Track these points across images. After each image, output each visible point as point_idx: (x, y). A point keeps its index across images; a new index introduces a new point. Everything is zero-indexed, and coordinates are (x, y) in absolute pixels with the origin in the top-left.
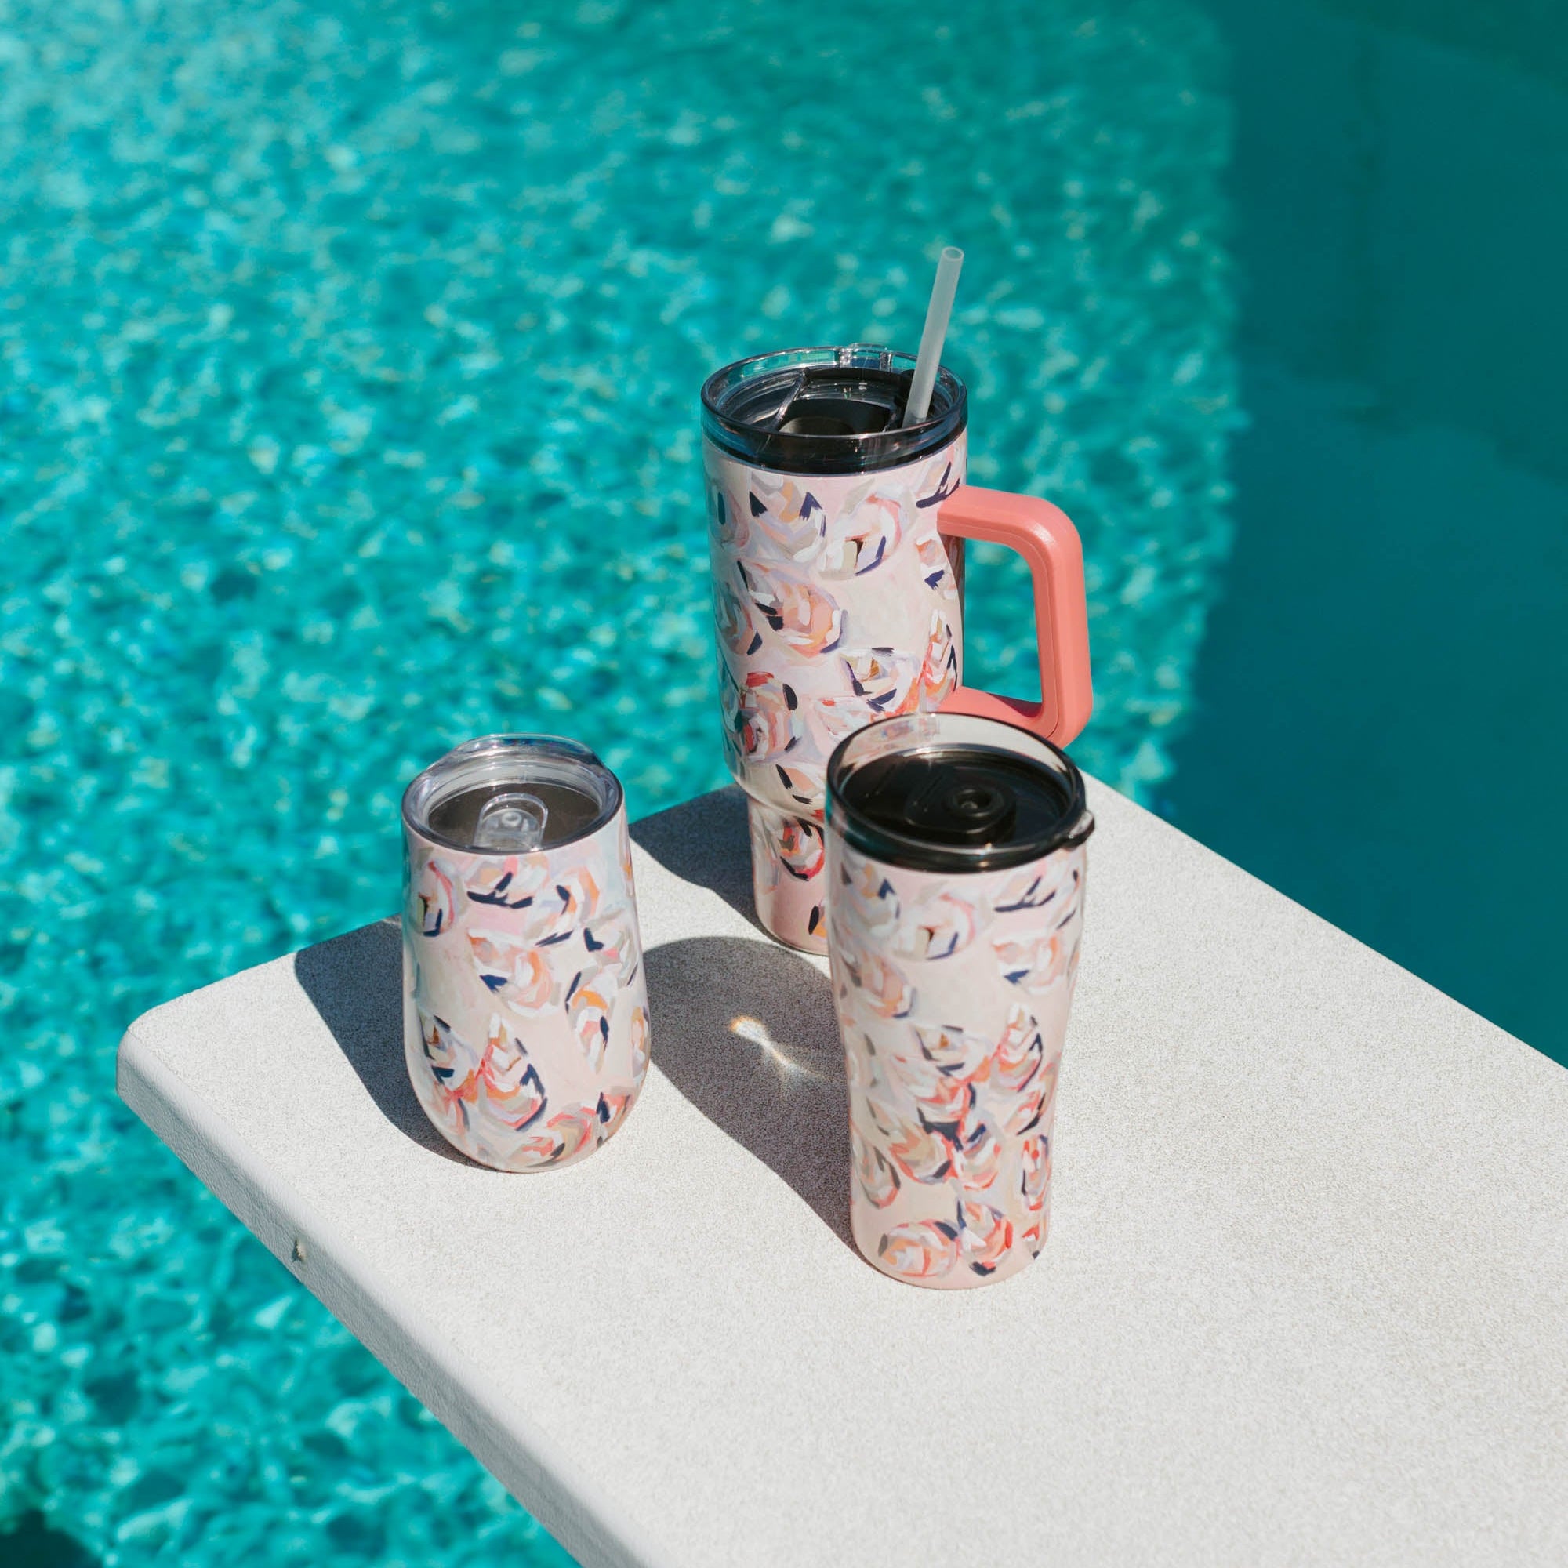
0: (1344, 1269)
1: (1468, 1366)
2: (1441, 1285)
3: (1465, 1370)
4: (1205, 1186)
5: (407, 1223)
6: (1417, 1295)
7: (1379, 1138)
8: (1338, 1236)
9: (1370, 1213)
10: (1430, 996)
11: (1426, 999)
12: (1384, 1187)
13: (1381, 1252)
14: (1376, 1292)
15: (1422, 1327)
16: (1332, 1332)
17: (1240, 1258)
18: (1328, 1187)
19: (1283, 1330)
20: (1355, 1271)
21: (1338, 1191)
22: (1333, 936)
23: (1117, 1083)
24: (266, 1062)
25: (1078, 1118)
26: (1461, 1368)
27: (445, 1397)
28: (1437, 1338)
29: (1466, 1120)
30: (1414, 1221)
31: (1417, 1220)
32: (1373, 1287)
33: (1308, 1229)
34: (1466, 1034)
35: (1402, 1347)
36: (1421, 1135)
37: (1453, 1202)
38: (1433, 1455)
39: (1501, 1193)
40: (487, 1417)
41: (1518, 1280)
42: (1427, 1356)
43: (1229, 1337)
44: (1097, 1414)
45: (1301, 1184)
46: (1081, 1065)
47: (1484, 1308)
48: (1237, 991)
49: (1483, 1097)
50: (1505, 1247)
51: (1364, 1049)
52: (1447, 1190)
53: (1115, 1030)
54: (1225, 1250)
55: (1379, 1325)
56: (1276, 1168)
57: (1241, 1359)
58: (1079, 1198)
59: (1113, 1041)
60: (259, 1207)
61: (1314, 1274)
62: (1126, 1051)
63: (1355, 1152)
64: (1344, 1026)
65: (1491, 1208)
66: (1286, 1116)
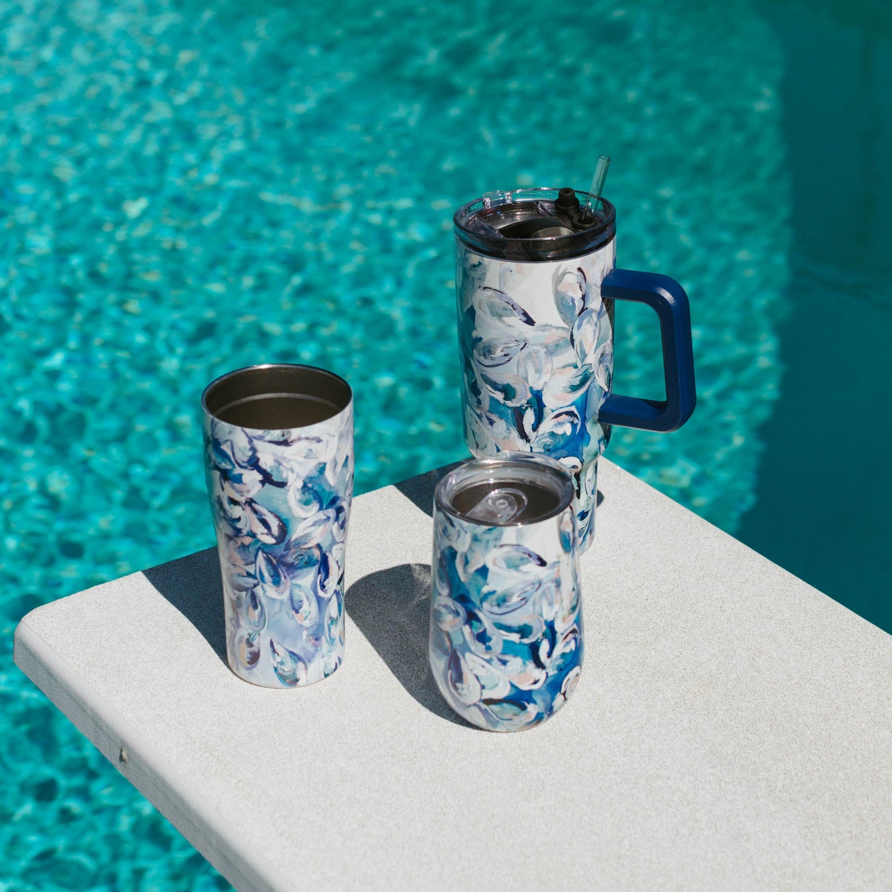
0: (779, 774)
1: (854, 833)
2: (840, 784)
3: (851, 836)
4: (695, 723)
5: (191, 738)
6: (824, 790)
7: (805, 696)
8: (777, 754)
9: (797, 741)
10: (843, 612)
11: (840, 614)
12: (807, 726)
13: (803, 764)
14: (798, 788)
15: (826, 810)
16: (769, 812)
17: (714, 767)
18: (771, 725)
19: (738, 810)
20: (786, 775)
21: (778, 728)
22: (783, 575)
23: (642, 661)
24: (107, 640)
25: (617, 682)
26: (849, 835)
27: (211, 845)
28: (836, 817)
29: (861, 687)
30: (825, 746)
31: (827, 746)
32: (797, 785)
33: (758, 750)
34: (864, 635)
35: (813, 822)
36: (832, 695)
37: (850, 735)
38: (828, 885)
39: (880, 730)
40: (237, 856)
41: (888, 782)
42: (828, 827)
43: (704, 814)
44: (619, 858)
45: (755, 723)
46: (620, 650)
47: (865, 799)
48: (721, 607)
49: (872, 673)
50: (880, 763)
51: (799, 643)
52: (846, 728)
53: (643, 630)
54: (705, 762)
55: (799, 808)
56: (740, 713)
57: (711, 827)
58: (615, 730)
59: (641, 636)
60: (99, 729)
61: (760, 777)
62: (649, 642)
63: (790, 705)
64: (787, 629)
65: (874, 739)
66: (748, 682)
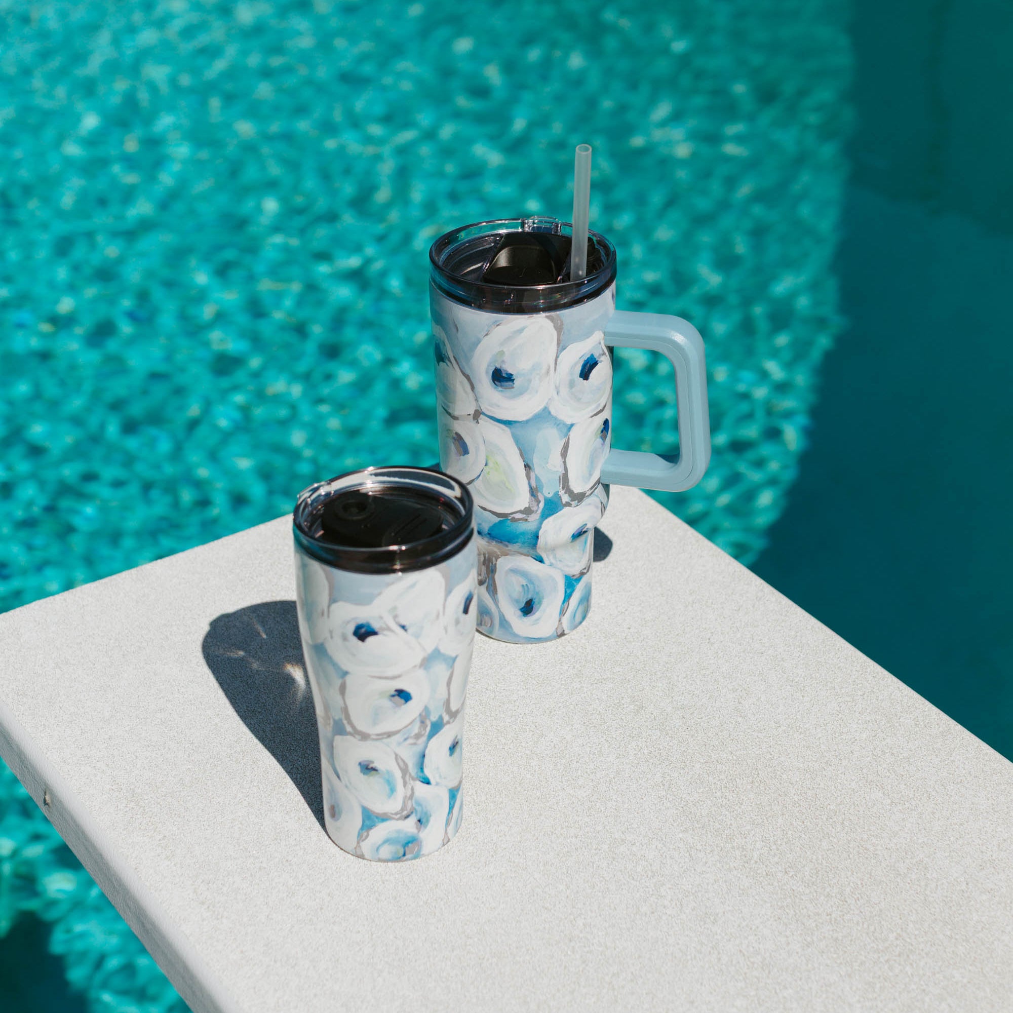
0: (756, 841)
1: (833, 916)
2: (822, 855)
3: (831, 919)
4: (668, 778)
5: (118, 784)
6: (804, 863)
7: (793, 748)
8: (755, 818)
9: (780, 802)
10: (842, 647)
11: (839, 649)
12: (792, 784)
13: (784, 830)
14: (776, 859)
15: (805, 886)
16: (742, 887)
17: (686, 831)
18: (753, 782)
19: (708, 884)
20: (764, 843)
21: (760, 785)
22: (780, 603)
23: (618, 701)
24: (42, 666)
25: (588, 726)
26: (829, 917)
27: (130, 908)
28: (815, 894)
29: (854, 738)
30: (810, 809)
31: (812, 808)
32: (775, 855)
33: (735, 812)
34: (863, 675)
35: (789, 900)
36: (822, 747)
37: (838, 796)
38: (801, 979)
39: (872, 790)
40: (153, 924)
41: (876, 854)
42: (806, 907)
43: (670, 888)
44: (570, 941)
45: (735, 779)
46: (595, 688)
47: (850, 873)
48: (709, 639)
49: (869, 721)
50: (870, 830)
51: (791, 683)
52: (835, 787)
53: (621, 664)
54: (675, 824)
55: (775, 884)
56: (719, 767)
57: (676, 904)
58: (580, 783)
59: (619, 671)
60: (25, 767)
61: (735, 844)
62: (627, 679)
63: (775, 758)
64: (779, 667)
65: (864, 801)
66: (731, 729)
